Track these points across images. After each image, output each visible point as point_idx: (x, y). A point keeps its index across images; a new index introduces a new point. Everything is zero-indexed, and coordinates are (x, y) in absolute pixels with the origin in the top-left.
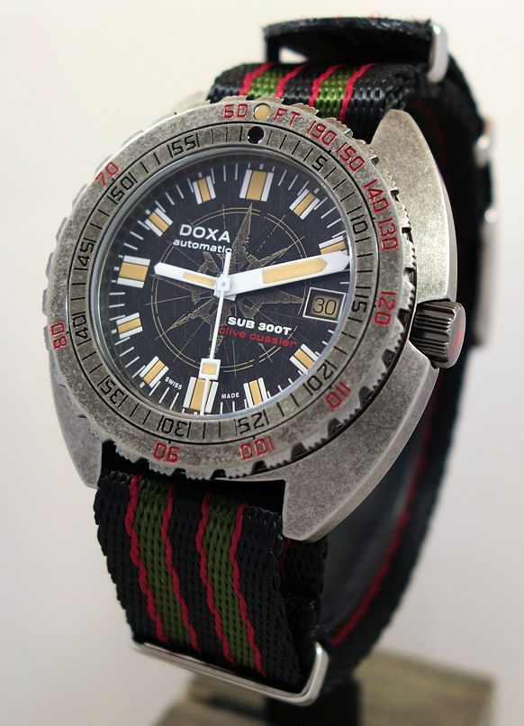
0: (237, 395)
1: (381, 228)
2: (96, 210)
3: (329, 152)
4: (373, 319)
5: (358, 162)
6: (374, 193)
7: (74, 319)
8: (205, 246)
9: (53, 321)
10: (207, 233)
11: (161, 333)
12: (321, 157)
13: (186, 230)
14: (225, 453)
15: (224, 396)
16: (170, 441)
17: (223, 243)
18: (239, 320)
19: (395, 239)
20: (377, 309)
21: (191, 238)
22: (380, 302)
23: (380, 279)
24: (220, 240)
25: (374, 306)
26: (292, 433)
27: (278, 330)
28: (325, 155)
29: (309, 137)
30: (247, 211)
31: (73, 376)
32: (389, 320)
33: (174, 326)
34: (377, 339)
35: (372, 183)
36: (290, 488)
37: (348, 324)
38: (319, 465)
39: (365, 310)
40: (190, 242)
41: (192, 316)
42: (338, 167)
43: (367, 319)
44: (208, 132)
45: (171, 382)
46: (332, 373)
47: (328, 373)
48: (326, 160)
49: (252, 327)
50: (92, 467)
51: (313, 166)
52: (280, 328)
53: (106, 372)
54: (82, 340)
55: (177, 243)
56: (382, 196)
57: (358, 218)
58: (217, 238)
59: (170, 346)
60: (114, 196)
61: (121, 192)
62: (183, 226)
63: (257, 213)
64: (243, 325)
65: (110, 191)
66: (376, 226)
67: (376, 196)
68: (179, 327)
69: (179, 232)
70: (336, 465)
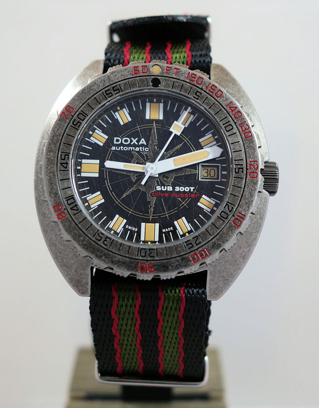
0: (172, 228)
1: (241, 127)
2: (65, 134)
3: (202, 89)
4: (248, 176)
5: (219, 93)
6: (233, 109)
7: (67, 200)
8: (132, 148)
9: (53, 203)
10: (131, 141)
11: (117, 201)
12: (198, 92)
13: (117, 141)
14: (182, 261)
15: (164, 230)
16: (147, 261)
17: (142, 145)
18: (163, 187)
19: (250, 132)
20: (249, 171)
21: (122, 144)
22: (250, 167)
23: (247, 154)
24: (140, 144)
25: (247, 169)
26: (218, 244)
27: (187, 189)
28: (199, 90)
29: (188, 81)
30: (152, 126)
31: (75, 234)
32: (257, 175)
33: (124, 195)
34: (253, 186)
35: (230, 103)
36: (210, 273)
37: (234, 180)
38: (225, 258)
39: (242, 172)
40: (122, 147)
41: (134, 189)
42: (209, 96)
43: (245, 176)
44: (126, 83)
45: (130, 228)
46: (232, 208)
47: (230, 208)
48: (201, 93)
49: (171, 190)
50: (84, 284)
51: (194, 97)
52: (188, 188)
53: (96, 228)
54: (75, 212)
55: (113, 148)
56: (237, 110)
57: (226, 123)
58: (138, 143)
59: (124, 207)
60: (75, 125)
61: (79, 122)
62: (115, 138)
63: (159, 126)
64: (165, 189)
65: (71, 122)
66: (238, 127)
67: (234, 110)
68: (127, 196)
69: (113, 142)
70: (233, 256)
